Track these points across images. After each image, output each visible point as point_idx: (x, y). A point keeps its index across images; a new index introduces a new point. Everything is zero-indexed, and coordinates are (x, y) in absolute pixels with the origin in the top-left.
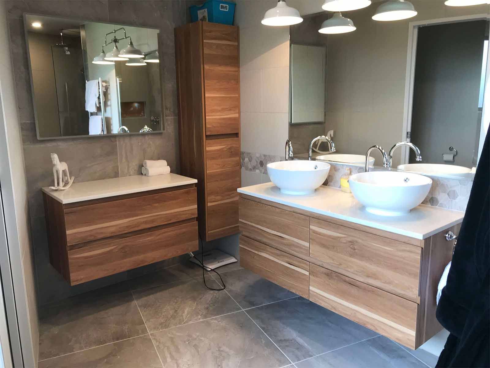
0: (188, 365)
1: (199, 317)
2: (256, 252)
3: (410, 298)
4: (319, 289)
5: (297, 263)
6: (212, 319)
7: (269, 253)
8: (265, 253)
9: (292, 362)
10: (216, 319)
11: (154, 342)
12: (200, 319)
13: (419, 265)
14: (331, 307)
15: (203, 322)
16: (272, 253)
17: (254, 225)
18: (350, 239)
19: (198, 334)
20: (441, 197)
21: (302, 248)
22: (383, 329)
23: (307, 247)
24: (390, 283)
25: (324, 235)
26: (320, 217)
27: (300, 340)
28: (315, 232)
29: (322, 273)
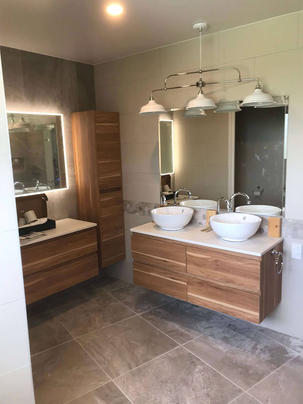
0: (111, 356)
1: (108, 323)
2: (146, 273)
3: (255, 293)
4: (194, 293)
5: (178, 278)
6: (118, 323)
7: (156, 272)
8: (153, 272)
9: (180, 345)
10: (120, 323)
11: (80, 344)
12: (108, 325)
13: (259, 272)
14: (203, 304)
15: (112, 326)
16: (159, 272)
17: (143, 254)
18: (214, 259)
19: (111, 335)
20: (266, 228)
21: (180, 267)
22: (239, 314)
23: (184, 266)
24: (242, 285)
25: (197, 258)
26: (193, 245)
27: (182, 330)
28: (190, 256)
29: (196, 283)
